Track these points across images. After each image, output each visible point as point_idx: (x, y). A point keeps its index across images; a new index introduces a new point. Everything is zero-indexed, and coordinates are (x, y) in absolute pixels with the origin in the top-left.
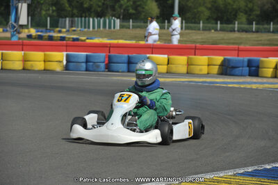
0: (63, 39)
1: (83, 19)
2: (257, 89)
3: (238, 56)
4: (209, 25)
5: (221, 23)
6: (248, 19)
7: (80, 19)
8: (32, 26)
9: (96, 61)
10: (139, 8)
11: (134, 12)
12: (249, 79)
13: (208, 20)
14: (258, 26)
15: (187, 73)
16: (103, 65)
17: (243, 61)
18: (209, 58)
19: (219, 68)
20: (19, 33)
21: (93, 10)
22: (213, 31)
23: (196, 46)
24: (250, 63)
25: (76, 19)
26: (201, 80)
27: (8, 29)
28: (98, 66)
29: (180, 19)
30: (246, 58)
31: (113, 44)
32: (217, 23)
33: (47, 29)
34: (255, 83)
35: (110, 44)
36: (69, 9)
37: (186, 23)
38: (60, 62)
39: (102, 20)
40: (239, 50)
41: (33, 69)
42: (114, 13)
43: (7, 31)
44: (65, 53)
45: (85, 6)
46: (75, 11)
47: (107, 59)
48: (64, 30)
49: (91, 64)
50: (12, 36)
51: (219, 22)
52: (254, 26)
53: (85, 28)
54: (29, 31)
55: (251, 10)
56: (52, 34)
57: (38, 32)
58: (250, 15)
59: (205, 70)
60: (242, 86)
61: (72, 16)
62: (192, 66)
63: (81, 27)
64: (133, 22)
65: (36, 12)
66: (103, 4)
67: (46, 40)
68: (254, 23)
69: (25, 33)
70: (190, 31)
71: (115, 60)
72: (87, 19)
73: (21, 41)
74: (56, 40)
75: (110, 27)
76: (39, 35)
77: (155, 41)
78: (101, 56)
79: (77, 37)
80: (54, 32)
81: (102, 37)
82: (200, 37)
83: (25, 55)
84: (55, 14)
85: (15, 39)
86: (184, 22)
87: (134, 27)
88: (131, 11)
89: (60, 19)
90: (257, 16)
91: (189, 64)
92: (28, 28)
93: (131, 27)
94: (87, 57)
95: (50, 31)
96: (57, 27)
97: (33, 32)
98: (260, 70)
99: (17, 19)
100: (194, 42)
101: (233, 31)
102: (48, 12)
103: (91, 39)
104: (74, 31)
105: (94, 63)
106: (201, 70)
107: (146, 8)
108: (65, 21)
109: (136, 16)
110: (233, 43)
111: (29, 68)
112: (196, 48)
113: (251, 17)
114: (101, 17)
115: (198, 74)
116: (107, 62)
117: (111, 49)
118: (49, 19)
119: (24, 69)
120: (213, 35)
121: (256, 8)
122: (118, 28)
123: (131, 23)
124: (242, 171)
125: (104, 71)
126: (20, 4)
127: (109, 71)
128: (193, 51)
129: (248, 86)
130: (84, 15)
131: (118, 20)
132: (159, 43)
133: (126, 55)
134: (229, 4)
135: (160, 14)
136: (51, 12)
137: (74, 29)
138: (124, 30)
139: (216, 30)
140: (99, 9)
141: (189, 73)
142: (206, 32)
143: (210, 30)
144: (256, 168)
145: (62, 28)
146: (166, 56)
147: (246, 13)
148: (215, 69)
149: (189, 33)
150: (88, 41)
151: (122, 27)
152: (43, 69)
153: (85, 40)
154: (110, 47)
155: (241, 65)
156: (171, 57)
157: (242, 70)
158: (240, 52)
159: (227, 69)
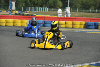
0: (28, 15)
1: (35, 7)
2: (97, 34)
3: (91, 21)
4: (81, 10)
5: (85, 9)
6: (94, 8)
7: (34, 8)
8: (17, 10)
9: (40, 23)
10: (55, 4)
11: (53, 5)
12: (95, 30)
13: (80, 8)
14: (98, 11)
16: (42, 25)
18: (80, 22)
19: (84, 26)
20: (12, 13)
21: (38, 4)
22: (82, 12)
24: (95, 24)
25: (32, 7)
26: (77, 30)
27: (8, 11)
28: (40, 25)
29: (70, 8)
30: (94, 22)
31: (46, 17)
32: (83, 9)
33: (22, 11)
34: (97, 31)
35: (44, 17)
36: (30, 4)
37: (72, 9)
38: (26, 23)
39: (42, 8)
40: (91, 19)
41: (17, 26)
42: (46, 5)
43: (8, 12)
44: (28, 20)
45: (36, 3)
46: (32, 5)
48: (28, 12)
50: (10, 14)
51: (84, 9)
52: (97, 10)
53: (36, 11)
54: (16, 12)
55: (96, 5)
56: (24, 13)
57: (19, 12)
58: (95, 7)
59: (79, 26)
60: (92, 32)
61: (31, 6)
63: (34, 11)
64: (53, 9)
65: (18, 5)
66: (42, 2)
67: (22, 15)
68: (97, 9)
69: (14, 12)
70: (73, 12)
71: (46, 23)
72: (36, 8)
73: (12, 15)
74: (25, 15)
75: (44, 11)
76: (19, 13)
77: (60, 16)
78: (41, 21)
79: (33, 14)
80: (25, 12)
81: (42, 14)
82: (77, 15)
83: (14, 21)
84: (25, 6)
85: (10, 15)
86: (71, 9)
87: (53, 11)
88: (52, 5)
89: (27, 8)
90: (98, 7)
91: (73, 24)
92: (15, 11)
93: (52, 11)
95: (23, 12)
96: (26, 11)
97: (17, 12)
98: (99, 26)
99: (11, 8)
100: (75, 16)
101: (89, 12)
102: (22, 5)
104: (32, 12)
106: (77, 26)
107: (58, 4)
108: (29, 8)
109: (54, 7)
110: (89, 17)
111: (16, 25)
112: (75, 19)
113: (96, 7)
114: (41, 7)
115: (76, 28)
116: (43, 23)
118: (23, 7)
119: (14, 26)
120: (82, 14)
121: (97, 4)
122: (48, 11)
123: (52, 9)
124: (92, 64)
125: (42, 27)
126: (12, 2)
127: (44, 27)
129: (94, 33)
130: (35, 6)
131: (48, 8)
132: (62, 16)
133: (50, 21)
134: (88, 2)
135: (63, 6)
136: (23, 5)
137: (32, 11)
138: (50, 12)
139: (83, 12)
140: (41, 4)
141: (73, 28)
142: (79, 13)
143: (81, 12)
144: (97, 62)
145: (27, 11)
146: (65, 21)
147: (94, 6)
148: (82, 26)
149: (73, 13)
150: (37, 16)
151: (49, 10)
152: (20, 26)
153: (35, 15)
154: (45, 18)
155: (92, 25)
156: (66, 22)
157: (92, 27)
158: (91, 20)
159: (87, 26)
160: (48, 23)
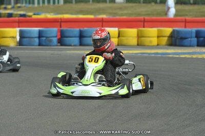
0: (10, 15)
3: (185, 27)
9: (48, 36)
12: (198, 49)
15: (138, 45)
16: (55, 40)
17: (192, 32)
18: (158, 30)
19: (168, 40)
22: (153, 4)
23: (144, 19)
24: (198, 35)
26: (153, 51)
28: (51, 41)
30: (194, 30)
31: (64, 19)
35: (61, 19)
38: (14, 38)
40: (186, 22)
44: (18, 29)
47: (59, 34)
48: (9, 7)
49: (44, 38)
53: (30, 3)
59: (155, 41)
60: (194, 56)
62: (143, 38)
63: (26, 3)
71: (67, 34)
74: (4, 17)
75: (54, 3)
78: (54, 31)
79: (24, 13)
81: (49, 12)
87: (76, 2)
91: (139, 36)
94: (40, 32)
100: (139, 15)
103: (38, 14)
104: (19, 7)
105: (47, 37)
106: (151, 42)
112: (144, 21)
115: (148, 46)
116: (59, 37)
117: (62, 24)
122: (62, 3)
125: (57, 46)
127: (61, 45)
128: (142, 23)
133: (78, 29)
141: (139, 45)
143: (150, 3)
145: (7, 4)
146: (116, 29)
148: (165, 40)
149: (132, 7)
150: (34, 17)
154: (61, 22)
155: (190, 36)
156: (122, 30)
157: (191, 40)
158: (187, 24)
159: (176, 40)
160: (71, 35)
